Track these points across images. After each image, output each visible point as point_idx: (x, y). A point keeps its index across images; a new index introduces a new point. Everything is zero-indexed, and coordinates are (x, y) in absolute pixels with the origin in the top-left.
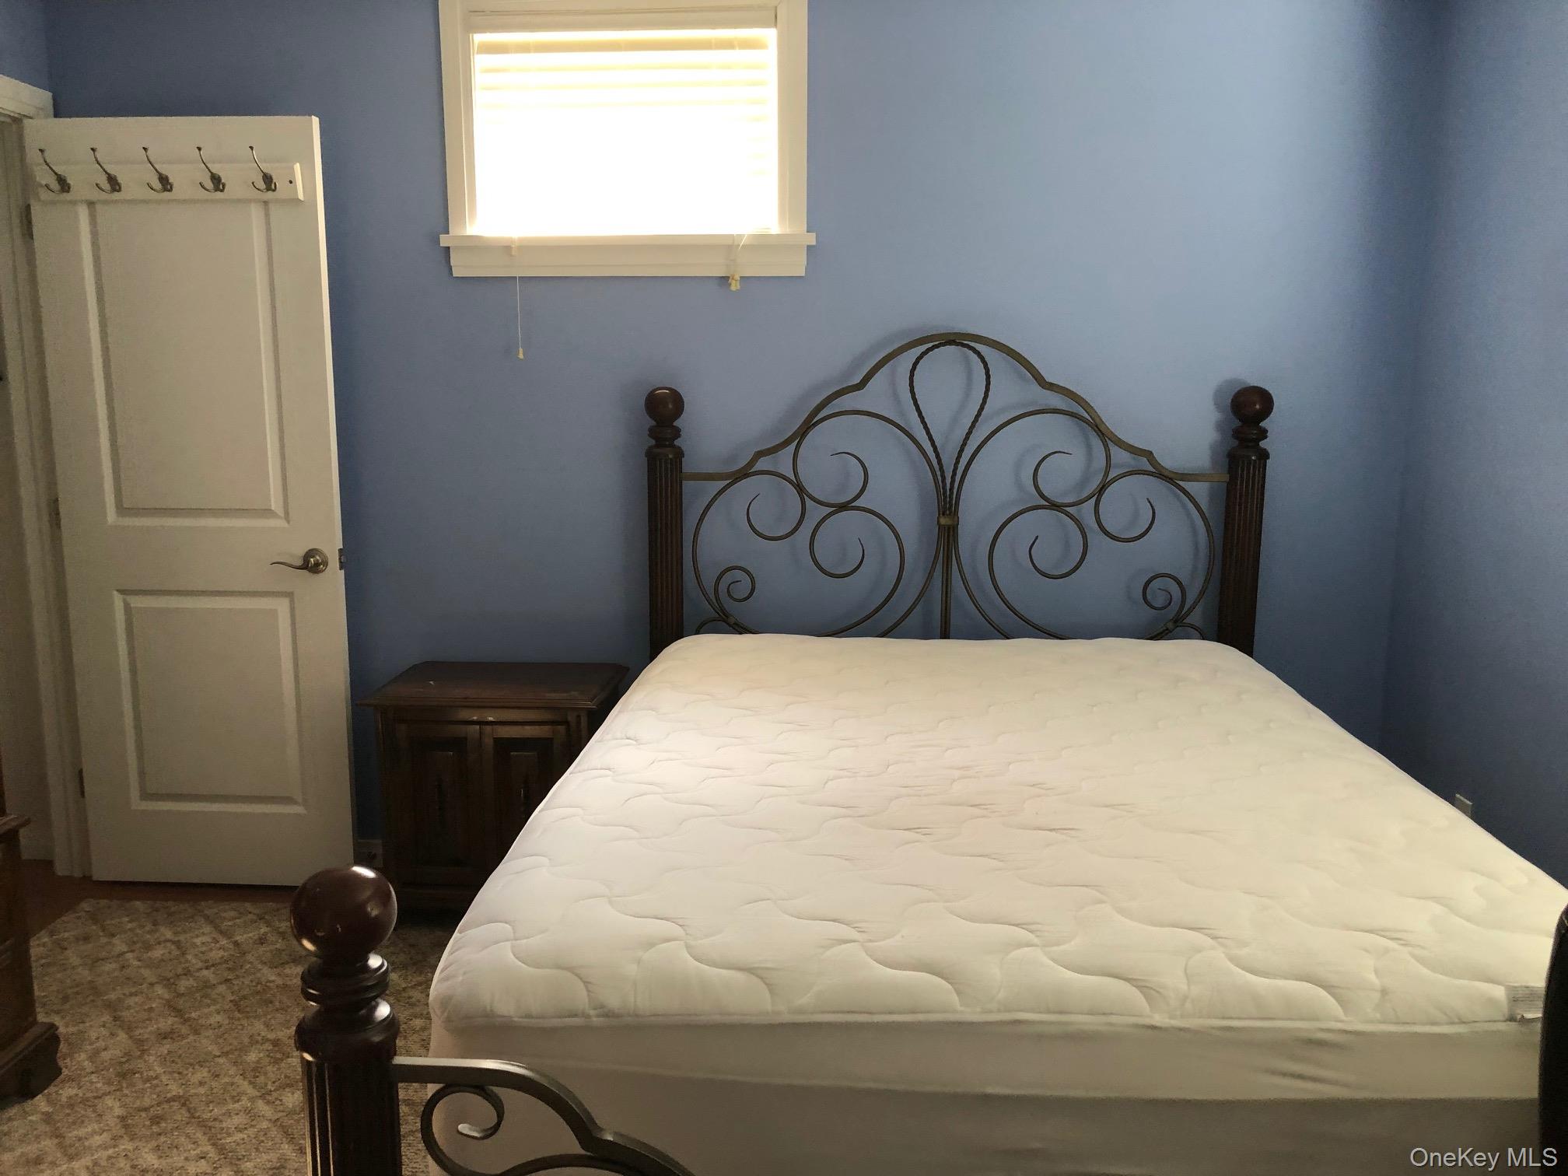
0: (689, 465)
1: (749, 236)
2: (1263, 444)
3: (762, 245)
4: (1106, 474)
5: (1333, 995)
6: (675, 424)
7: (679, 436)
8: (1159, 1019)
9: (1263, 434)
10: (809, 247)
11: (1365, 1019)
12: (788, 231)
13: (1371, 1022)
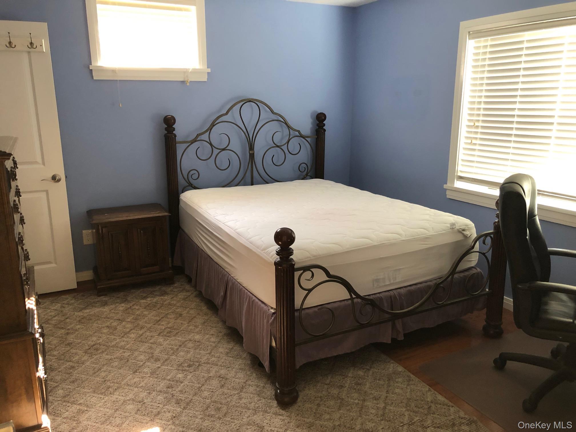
0: (178, 139)
1: (192, 69)
2: (324, 128)
3: (195, 72)
4: (289, 137)
5: (426, 230)
6: (173, 126)
7: (175, 130)
8: (404, 239)
9: (324, 125)
10: (208, 73)
11: (432, 233)
12: (202, 68)
13: (433, 233)
